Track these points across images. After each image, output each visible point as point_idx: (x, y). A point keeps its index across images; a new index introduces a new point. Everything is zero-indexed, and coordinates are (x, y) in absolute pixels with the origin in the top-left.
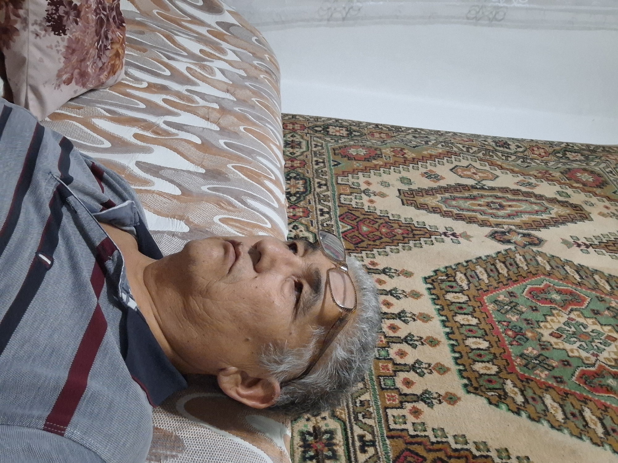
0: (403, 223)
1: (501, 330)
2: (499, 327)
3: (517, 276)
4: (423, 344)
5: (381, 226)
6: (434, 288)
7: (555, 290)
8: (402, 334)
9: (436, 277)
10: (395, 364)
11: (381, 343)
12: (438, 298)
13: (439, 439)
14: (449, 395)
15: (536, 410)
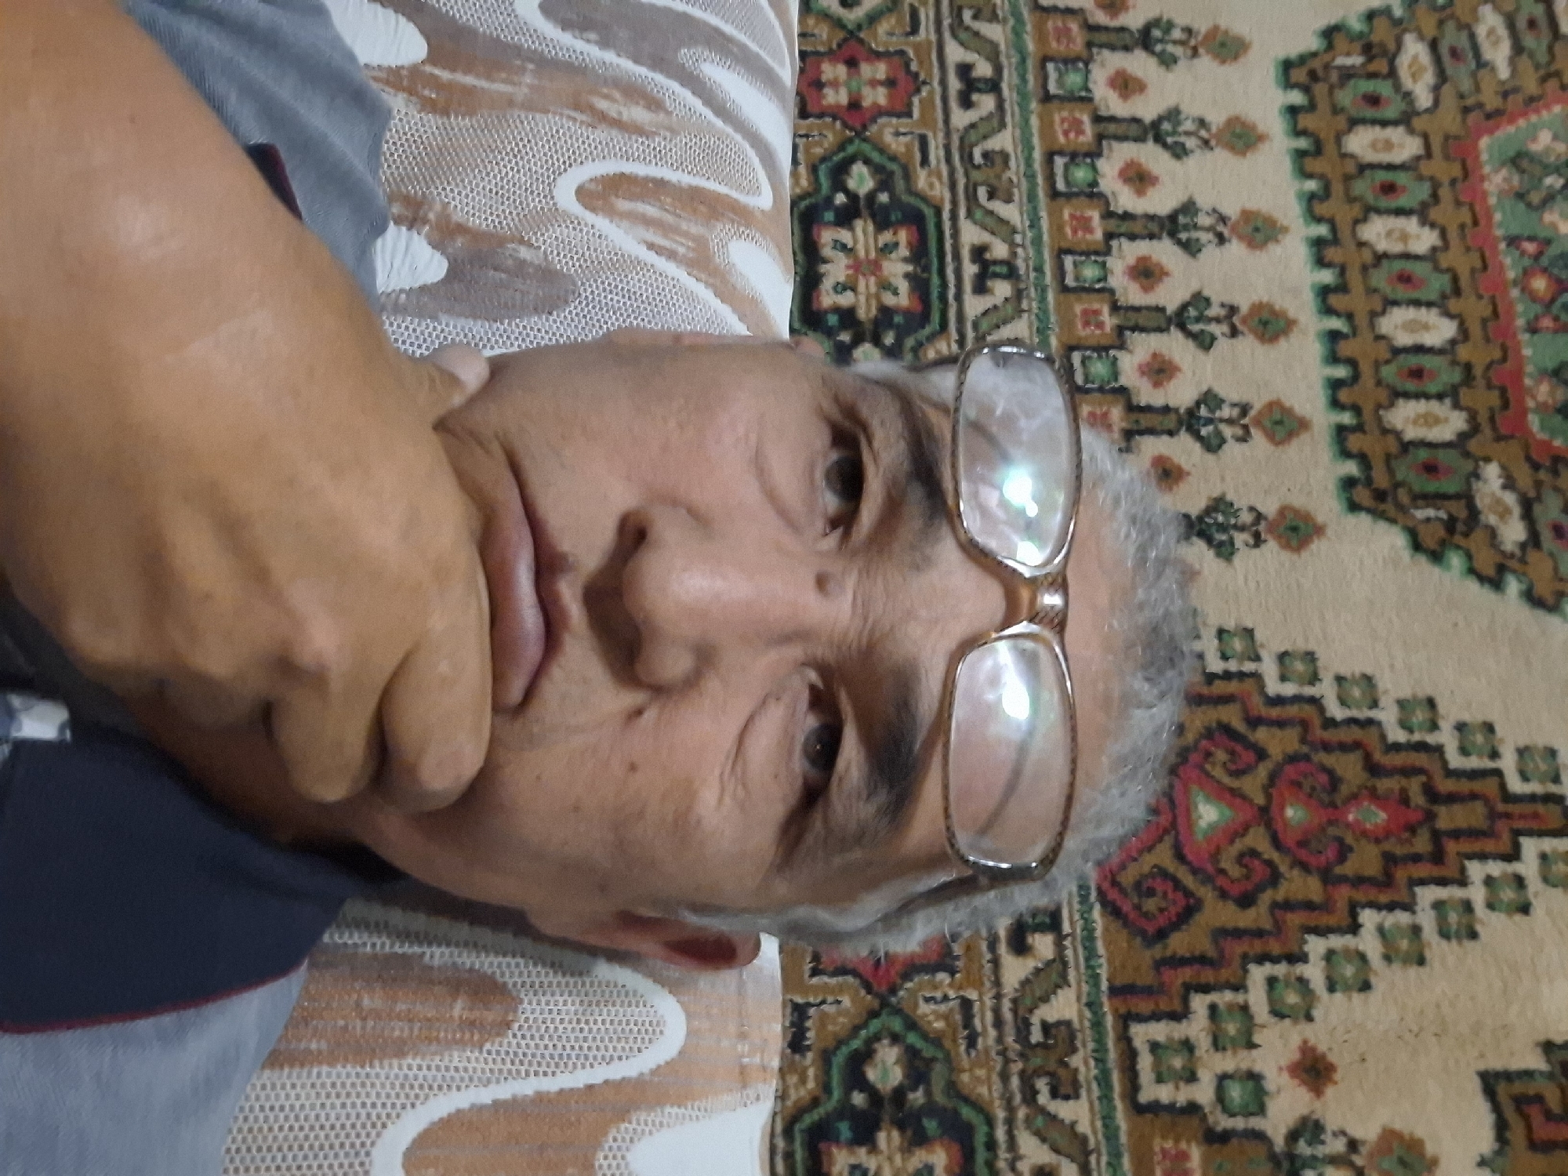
1: (1511, 275)
2: (1508, 261)
4: (1234, 333)
6: (1312, 107)
8: (1170, 296)
9: (1327, 58)
10: (1132, 408)
11: (1098, 332)
12: (1318, 150)
13: (1233, 666)
14: (1290, 515)
15: (1556, 569)
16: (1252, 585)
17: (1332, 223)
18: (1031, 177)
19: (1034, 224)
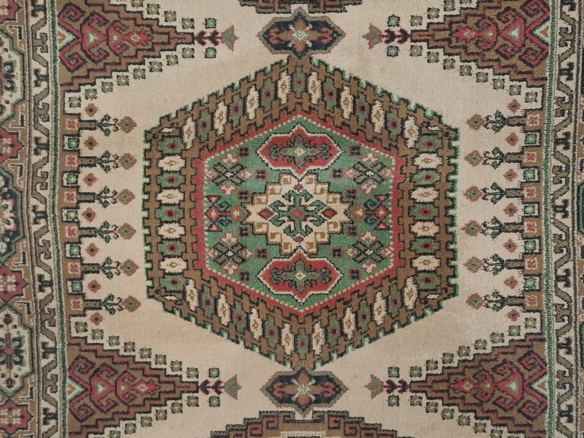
0: (458, 405)
3: (336, 308)
4: (484, 190)
5: (489, 395)
6: (448, 278)
7: (296, 287)
8: (505, 202)
9: (441, 298)
10: (520, 162)
11: (529, 188)
12: (448, 259)
13: (501, 77)
14: (476, 127)
15: (398, 112)
16: (491, 104)
17: (447, 233)
18: (547, 244)
19: (547, 226)
